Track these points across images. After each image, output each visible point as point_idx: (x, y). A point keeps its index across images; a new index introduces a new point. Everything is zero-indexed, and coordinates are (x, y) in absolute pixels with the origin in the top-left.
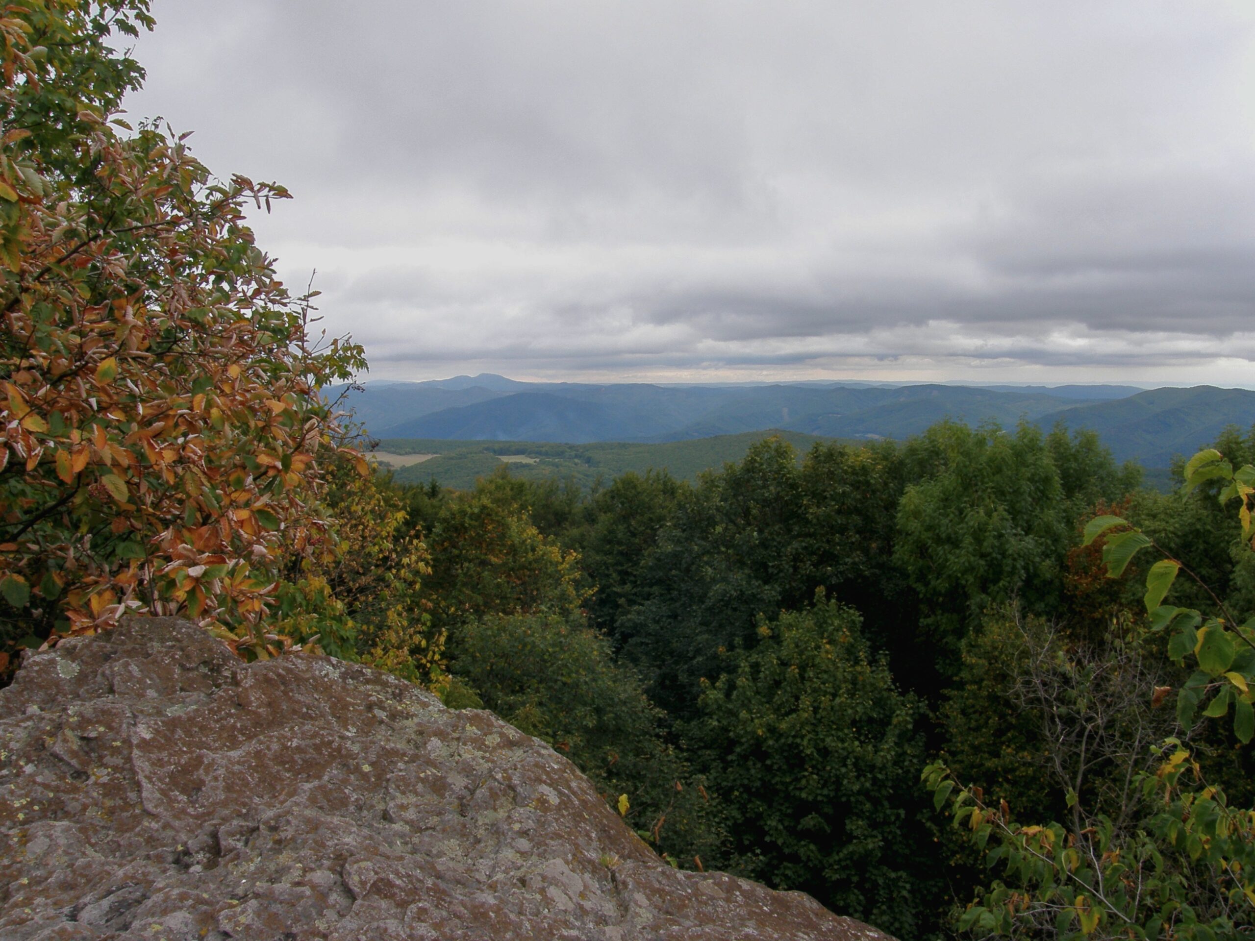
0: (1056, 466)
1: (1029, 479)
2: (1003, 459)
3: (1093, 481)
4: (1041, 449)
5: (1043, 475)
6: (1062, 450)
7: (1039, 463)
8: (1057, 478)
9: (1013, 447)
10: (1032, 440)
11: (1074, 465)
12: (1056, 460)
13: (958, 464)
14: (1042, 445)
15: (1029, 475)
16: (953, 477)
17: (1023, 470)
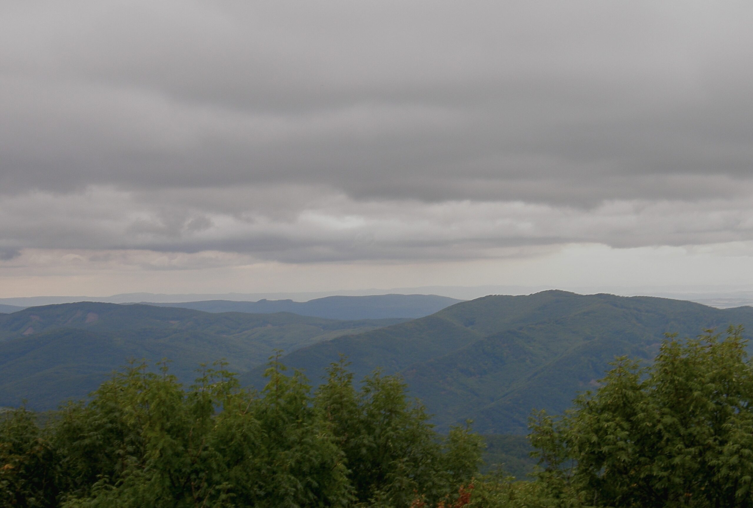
0: (337, 443)
1: (292, 471)
2: (245, 437)
3: (400, 465)
4: (310, 415)
5: (317, 462)
6: (345, 414)
7: (308, 439)
8: (340, 466)
9: (261, 415)
10: (292, 400)
11: (367, 440)
12: (336, 433)
13: (163, 451)
14: (310, 406)
15: (291, 462)
16: (156, 476)
17: (282, 454)
